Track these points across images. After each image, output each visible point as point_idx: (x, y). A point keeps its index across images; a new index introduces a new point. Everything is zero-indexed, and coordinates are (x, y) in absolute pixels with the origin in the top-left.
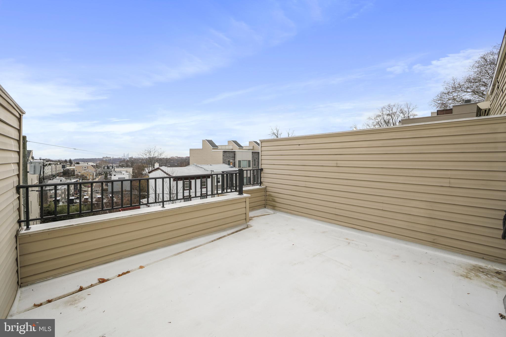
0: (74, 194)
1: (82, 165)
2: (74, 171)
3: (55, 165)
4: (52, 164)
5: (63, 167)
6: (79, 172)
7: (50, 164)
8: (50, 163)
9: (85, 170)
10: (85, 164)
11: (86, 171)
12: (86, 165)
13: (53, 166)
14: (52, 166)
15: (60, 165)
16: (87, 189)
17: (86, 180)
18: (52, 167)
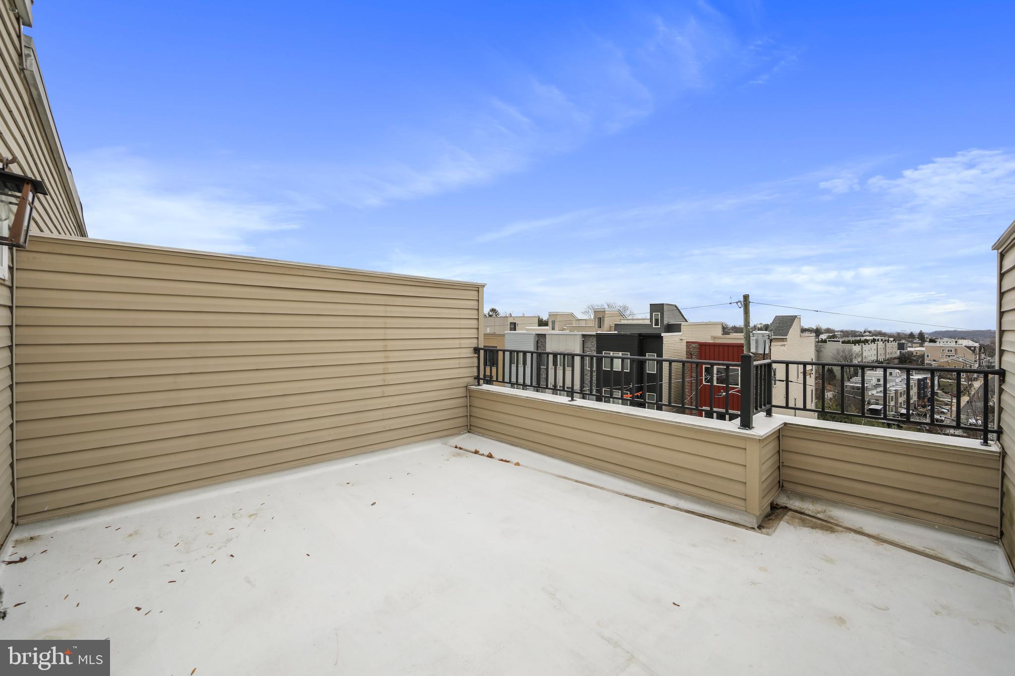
0: (918, 406)
1: (941, 345)
2: (922, 356)
3: (883, 343)
4: (878, 340)
5: (901, 347)
6: (934, 361)
7: (874, 341)
8: (875, 338)
9: (949, 356)
10: (949, 343)
11: (951, 358)
12: (953, 344)
13: (880, 343)
14: (877, 343)
15: (894, 343)
16: (950, 400)
17: (949, 379)
18: (877, 345)
